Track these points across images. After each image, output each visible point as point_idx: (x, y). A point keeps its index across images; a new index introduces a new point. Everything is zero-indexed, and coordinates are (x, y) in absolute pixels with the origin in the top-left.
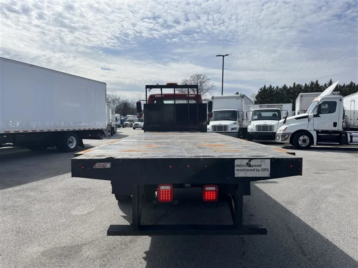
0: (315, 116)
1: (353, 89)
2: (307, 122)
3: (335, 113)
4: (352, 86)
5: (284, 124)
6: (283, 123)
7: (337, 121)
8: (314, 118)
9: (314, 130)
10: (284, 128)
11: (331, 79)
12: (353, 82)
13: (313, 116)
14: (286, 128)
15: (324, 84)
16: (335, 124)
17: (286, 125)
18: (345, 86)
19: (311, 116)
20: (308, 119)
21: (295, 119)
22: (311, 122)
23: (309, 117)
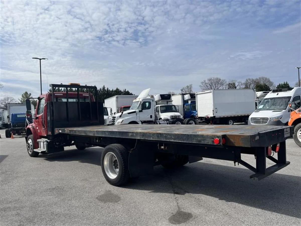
0: (140, 111)
1: (118, 93)
2: (136, 116)
3: (150, 109)
4: (117, 91)
5: (121, 118)
6: (119, 117)
7: (152, 115)
8: (140, 113)
9: (140, 121)
10: (121, 121)
11: (104, 86)
12: (118, 88)
13: (138, 112)
14: (123, 120)
15: (100, 89)
16: (151, 117)
17: (122, 118)
18: (113, 91)
19: (137, 111)
20: (135, 113)
21: (128, 114)
22: (138, 115)
23: (137, 112)
